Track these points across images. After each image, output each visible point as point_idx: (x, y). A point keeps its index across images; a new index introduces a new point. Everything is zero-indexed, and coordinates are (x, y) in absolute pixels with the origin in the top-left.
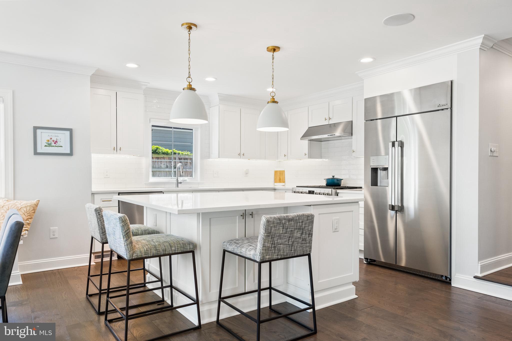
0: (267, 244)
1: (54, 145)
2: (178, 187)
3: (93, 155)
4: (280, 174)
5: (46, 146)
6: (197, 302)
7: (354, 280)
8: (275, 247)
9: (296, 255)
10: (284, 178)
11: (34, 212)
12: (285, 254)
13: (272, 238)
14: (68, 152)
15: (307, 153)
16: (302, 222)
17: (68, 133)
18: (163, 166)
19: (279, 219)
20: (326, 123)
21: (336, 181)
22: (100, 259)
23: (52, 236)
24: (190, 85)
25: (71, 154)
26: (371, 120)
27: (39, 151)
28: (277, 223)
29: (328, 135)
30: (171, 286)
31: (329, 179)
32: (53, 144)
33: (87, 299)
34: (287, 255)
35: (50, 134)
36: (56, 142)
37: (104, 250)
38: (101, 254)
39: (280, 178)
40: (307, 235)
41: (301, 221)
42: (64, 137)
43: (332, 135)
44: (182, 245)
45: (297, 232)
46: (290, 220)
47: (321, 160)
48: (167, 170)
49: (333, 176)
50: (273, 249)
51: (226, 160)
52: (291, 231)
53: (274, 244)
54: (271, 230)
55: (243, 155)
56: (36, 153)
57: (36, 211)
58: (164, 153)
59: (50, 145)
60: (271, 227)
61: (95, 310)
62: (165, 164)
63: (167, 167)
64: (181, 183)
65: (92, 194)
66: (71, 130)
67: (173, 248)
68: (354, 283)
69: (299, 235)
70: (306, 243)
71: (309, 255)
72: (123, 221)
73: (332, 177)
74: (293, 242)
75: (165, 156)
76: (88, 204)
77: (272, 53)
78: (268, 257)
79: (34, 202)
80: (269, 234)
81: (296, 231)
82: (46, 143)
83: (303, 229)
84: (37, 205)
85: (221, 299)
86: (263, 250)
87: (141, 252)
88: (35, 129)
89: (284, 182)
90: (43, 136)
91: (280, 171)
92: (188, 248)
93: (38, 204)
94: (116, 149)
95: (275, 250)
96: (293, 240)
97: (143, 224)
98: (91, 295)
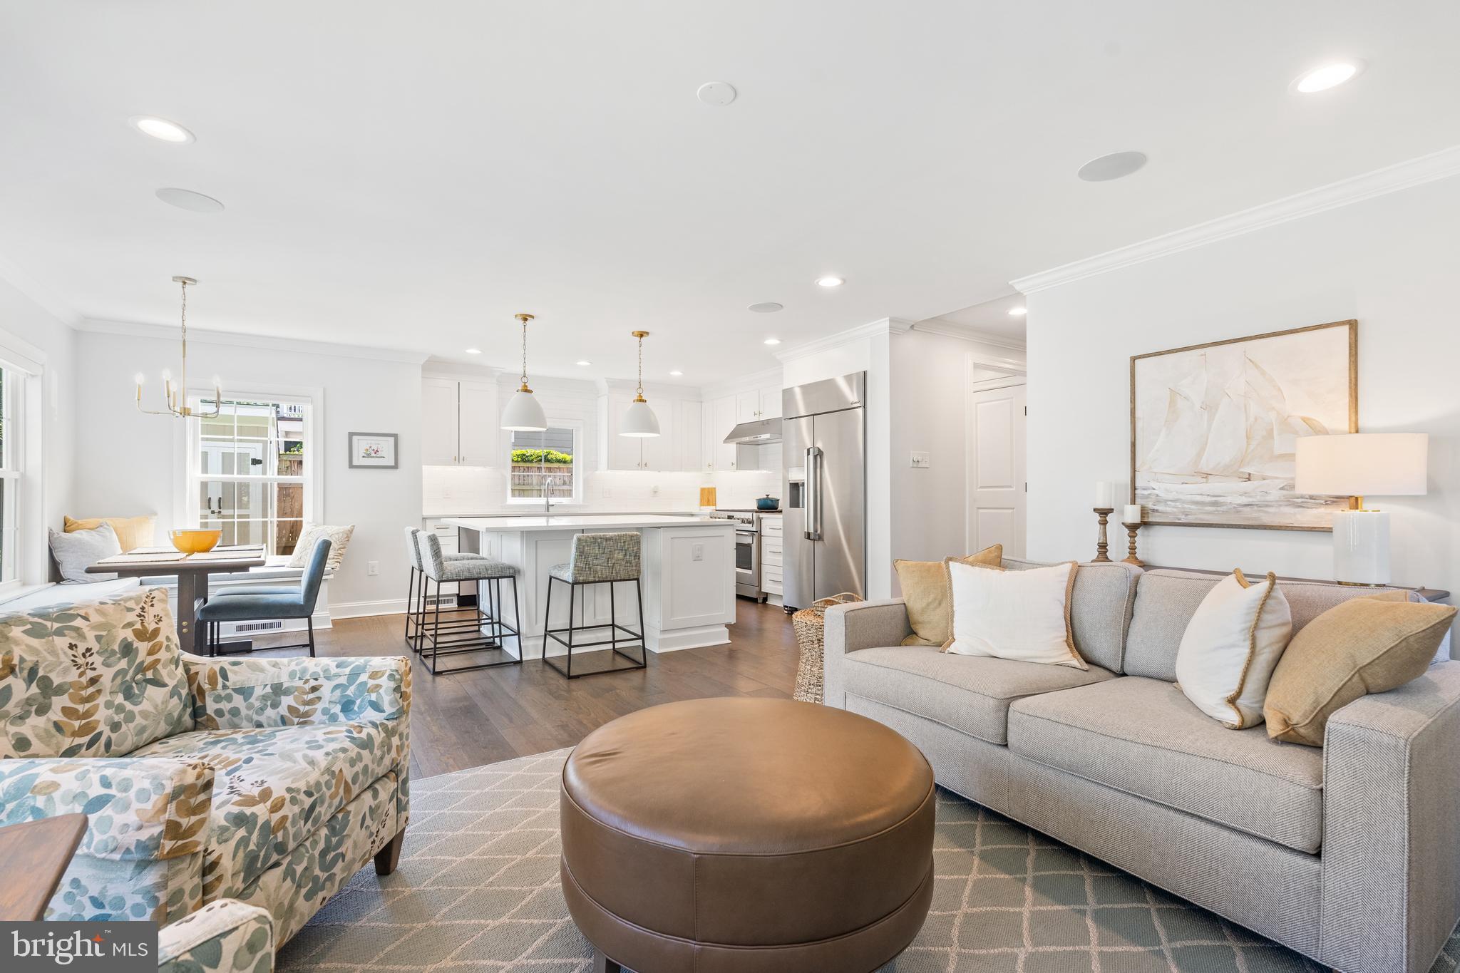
0: (579, 564)
1: (375, 455)
2: (548, 511)
3: (424, 467)
4: (709, 492)
5: (364, 457)
6: (518, 634)
7: (728, 621)
8: (590, 568)
9: (619, 578)
11: (348, 540)
12: (604, 576)
13: (585, 558)
14: (392, 464)
15: (735, 462)
16: (624, 542)
17: (392, 440)
18: (558, 482)
19: (593, 537)
20: (756, 419)
21: (770, 503)
22: (435, 606)
23: (371, 573)
24: (525, 386)
25: (395, 467)
26: (791, 419)
27: (355, 463)
28: (591, 542)
30: (499, 623)
31: (760, 499)
32: (373, 455)
33: (406, 640)
34: (607, 578)
35: (369, 442)
36: (377, 452)
37: (440, 594)
38: (436, 599)
40: (633, 558)
41: (622, 541)
42: (386, 446)
44: (500, 568)
45: (619, 553)
46: (607, 539)
47: (757, 472)
48: (565, 487)
49: (767, 496)
50: (587, 570)
51: (623, 472)
52: (610, 551)
53: (589, 565)
54: (584, 549)
55: (646, 465)
56: (351, 466)
57: (350, 540)
58: (559, 461)
59: (369, 456)
60: (584, 546)
61: (412, 648)
62: (562, 478)
63: (565, 483)
64: (553, 505)
65: (423, 518)
66: (395, 436)
67: (489, 572)
68: (727, 626)
69: (621, 556)
70: (632, 566)
71: (638, 580)
72: (432, 540)
74: (614, 564)
75: (561, 465)
76: (407, 528)
77: (638, 339)
78: (581, 578)
79: (349, 527)
80: (581, 553)
81: (616, 552)
82: (365, 453)
83: (625, 550)
84: (351, 532)
85: (548, 633)
86: (575, 570)
87: (451, 573)
88: (351, 435)
90: (361, 445)
92: (508, 572)
93: (352, 530)
94: (458, 460)
95: (590, 571)
96: (613, 561)
97: (479, 554)
98: (410, 638)
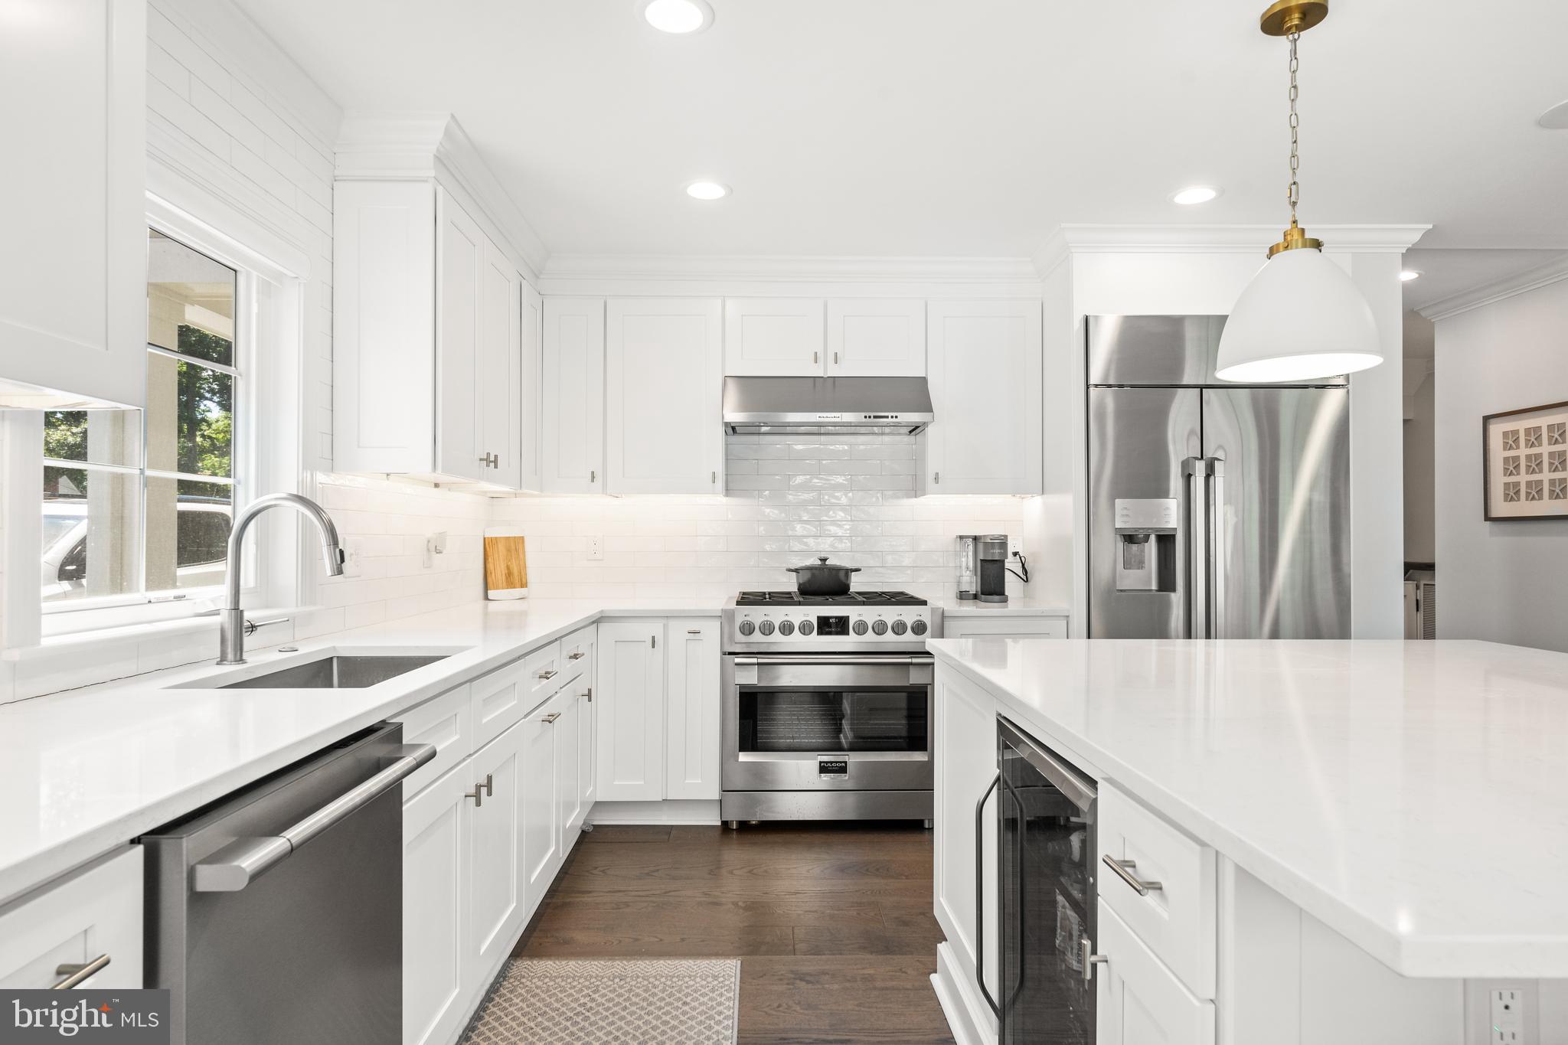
10: (523, 569)
29: (868, 414)
39: (508, 568)
43: (875, 417)
73: (819, 562)
89: (524, 585)
91: (508, 539)
